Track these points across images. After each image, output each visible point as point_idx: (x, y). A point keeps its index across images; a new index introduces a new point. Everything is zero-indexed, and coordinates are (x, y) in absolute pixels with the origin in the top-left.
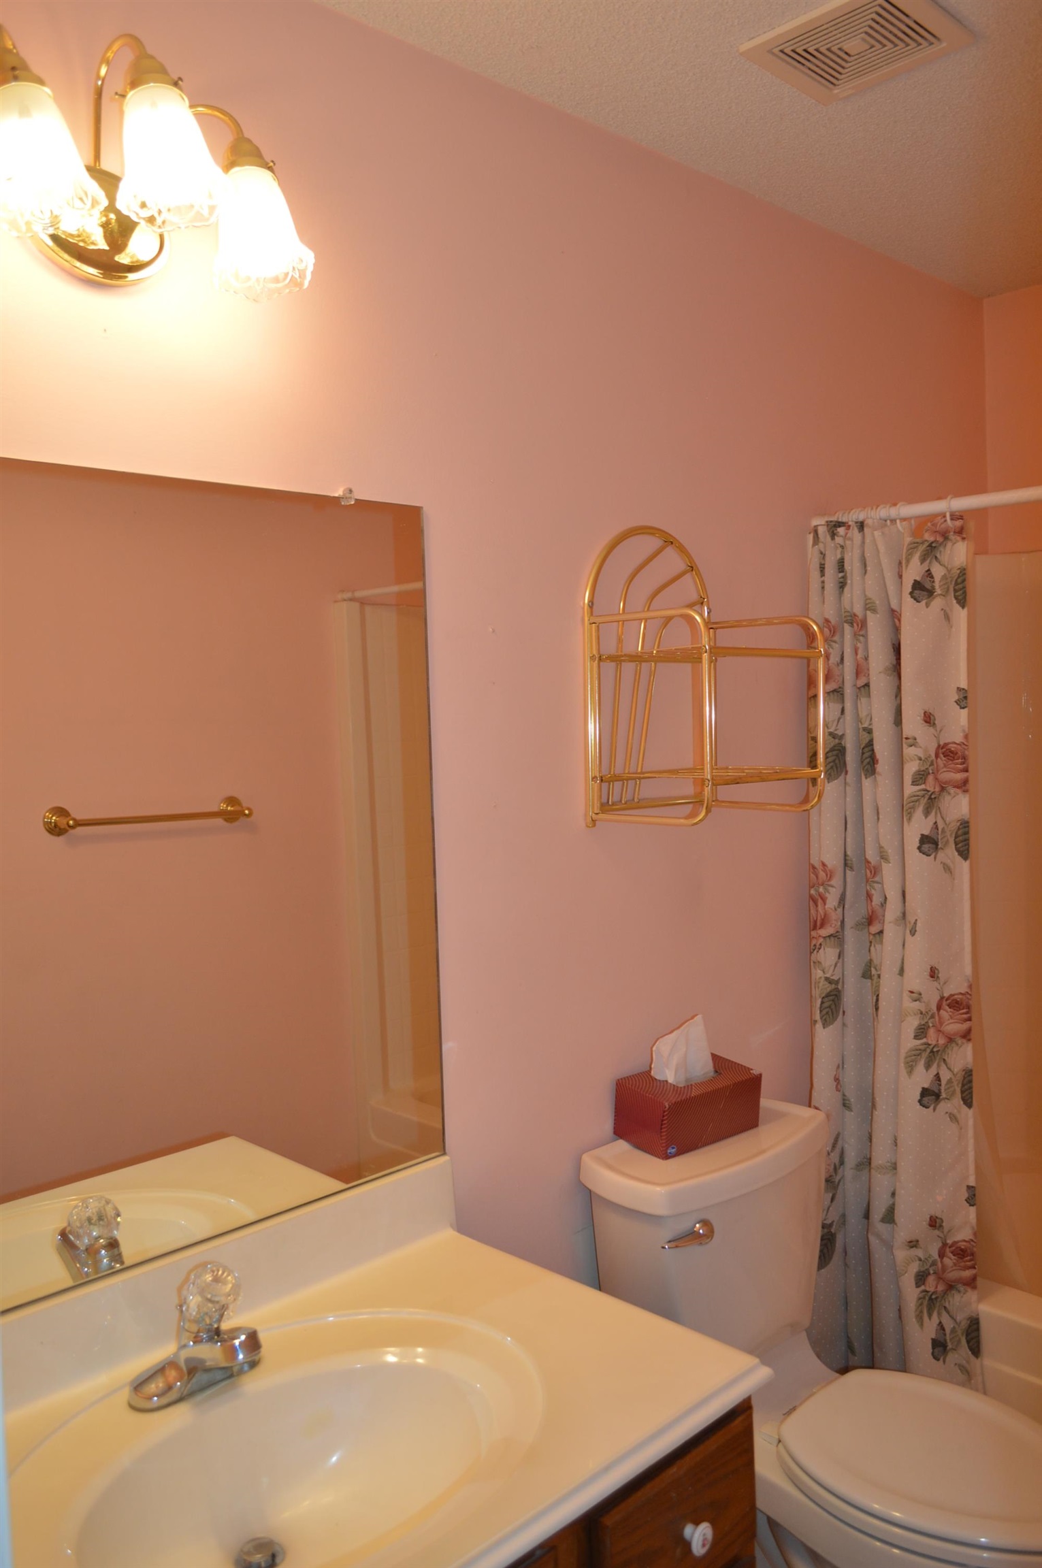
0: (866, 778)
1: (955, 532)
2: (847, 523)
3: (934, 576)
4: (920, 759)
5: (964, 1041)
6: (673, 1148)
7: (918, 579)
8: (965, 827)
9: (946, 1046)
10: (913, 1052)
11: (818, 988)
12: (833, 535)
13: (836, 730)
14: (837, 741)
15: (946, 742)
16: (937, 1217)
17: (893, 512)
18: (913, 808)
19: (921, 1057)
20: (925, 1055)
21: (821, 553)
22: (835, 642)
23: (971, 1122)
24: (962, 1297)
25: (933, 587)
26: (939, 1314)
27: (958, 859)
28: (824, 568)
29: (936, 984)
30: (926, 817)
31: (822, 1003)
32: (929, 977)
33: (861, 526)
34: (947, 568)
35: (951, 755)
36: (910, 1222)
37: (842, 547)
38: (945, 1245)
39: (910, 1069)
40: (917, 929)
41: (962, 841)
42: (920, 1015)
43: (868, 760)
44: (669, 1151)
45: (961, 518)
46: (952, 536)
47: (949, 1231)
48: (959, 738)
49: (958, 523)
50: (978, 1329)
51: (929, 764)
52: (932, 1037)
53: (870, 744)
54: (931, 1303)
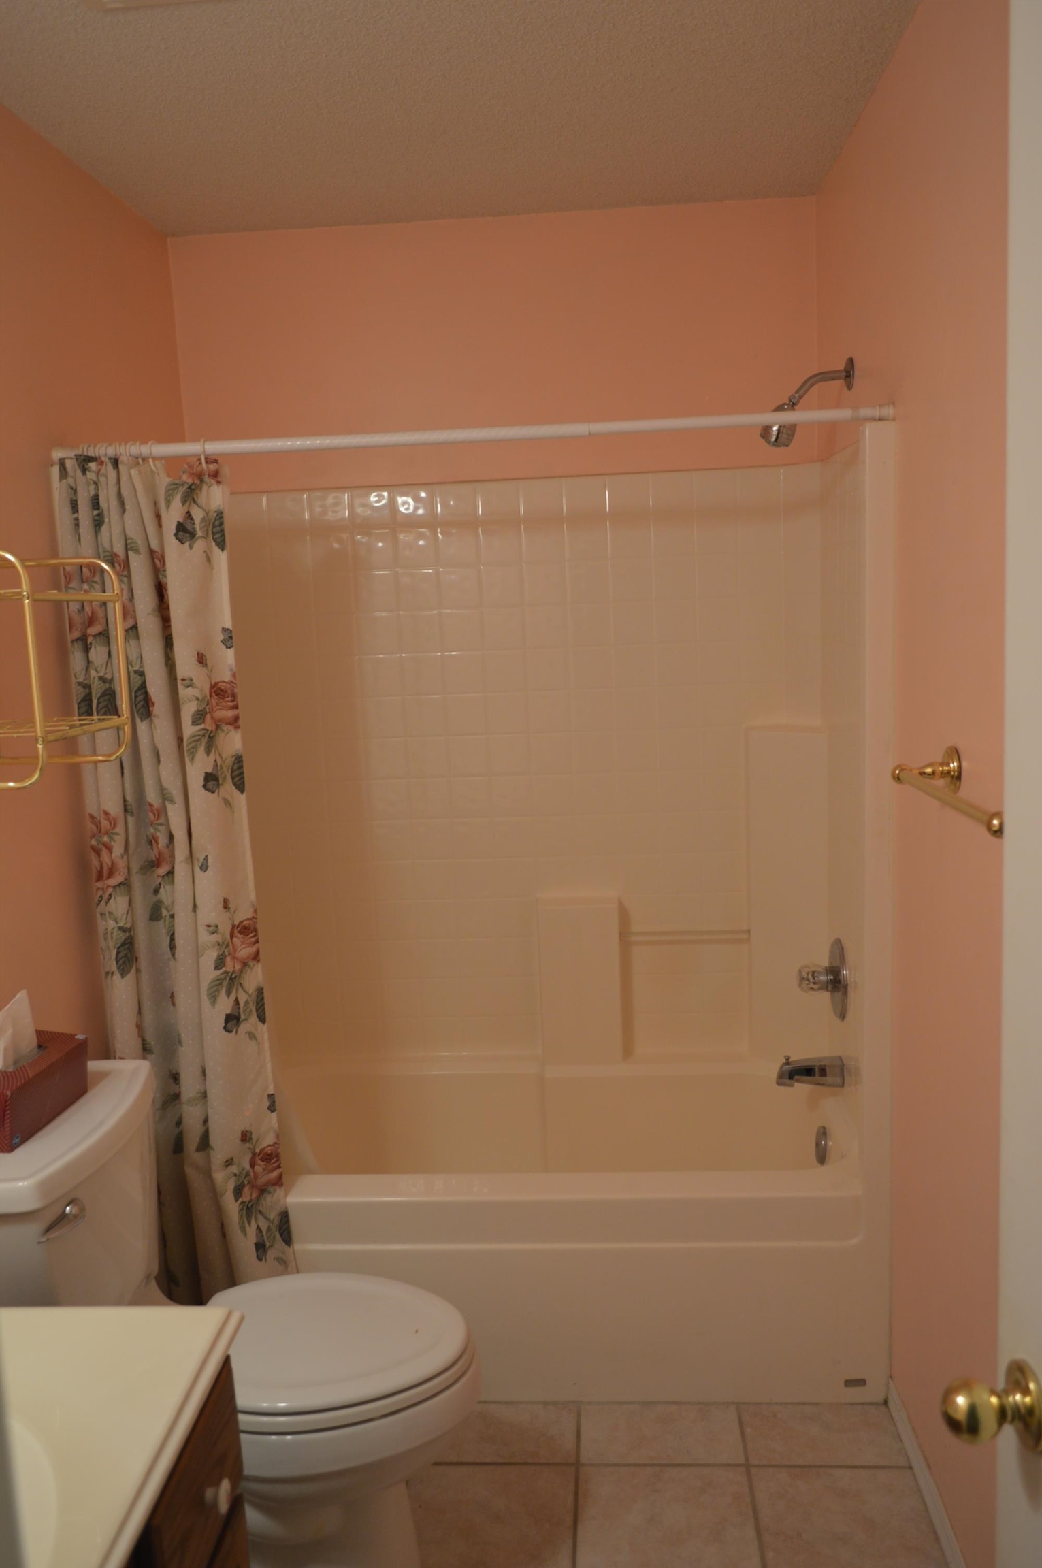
0: (142, 721)
1: (209, 476)
2: (100, 459)
3: (194, 517)
4: (198, 699)
5: (255, 962)
6: (18, 1137)
7: (181, 520)
8: (239, 762)
9: (241, 971)
10: (215, 983)
11: (112, 938)
12: (84, 470)
13: (105, 674)
14: (107, 685)
15: (217, 681)
16: (247, 1131)
17: (145, 450)
18: (195, 747)
19: (222, 986)
20: (225, 983)
21: (72, 488)
22: (96, 582)
23: (266, 1036)
24: (272, 1197)
25: (194, 529)
26: (256, 1219)
27: (236, 793)
28: (76, 504)
29: (228, 914)
30: (208, 756)
31: (118, 953)
32: (223, 909)
33: (116, 462)
34: (205, 511)
35: (222, 693)
36: (224, 1143)
37: (96, 484)
38: (254, 1154)
39: (213, 999)
40: (209, 864)
41: (238, 776)
42: (218, 947)
43: (142, 703)
44: (14, 1142)
45: (216, 462)
46: (206, 478)
47: (257, 1140)
48: (227, 677)
49: (212, 467)
50: (288, 1221)
51: (206, 703)
52: (230, 965)
53: (143, 686)
54: (249, 1210)
